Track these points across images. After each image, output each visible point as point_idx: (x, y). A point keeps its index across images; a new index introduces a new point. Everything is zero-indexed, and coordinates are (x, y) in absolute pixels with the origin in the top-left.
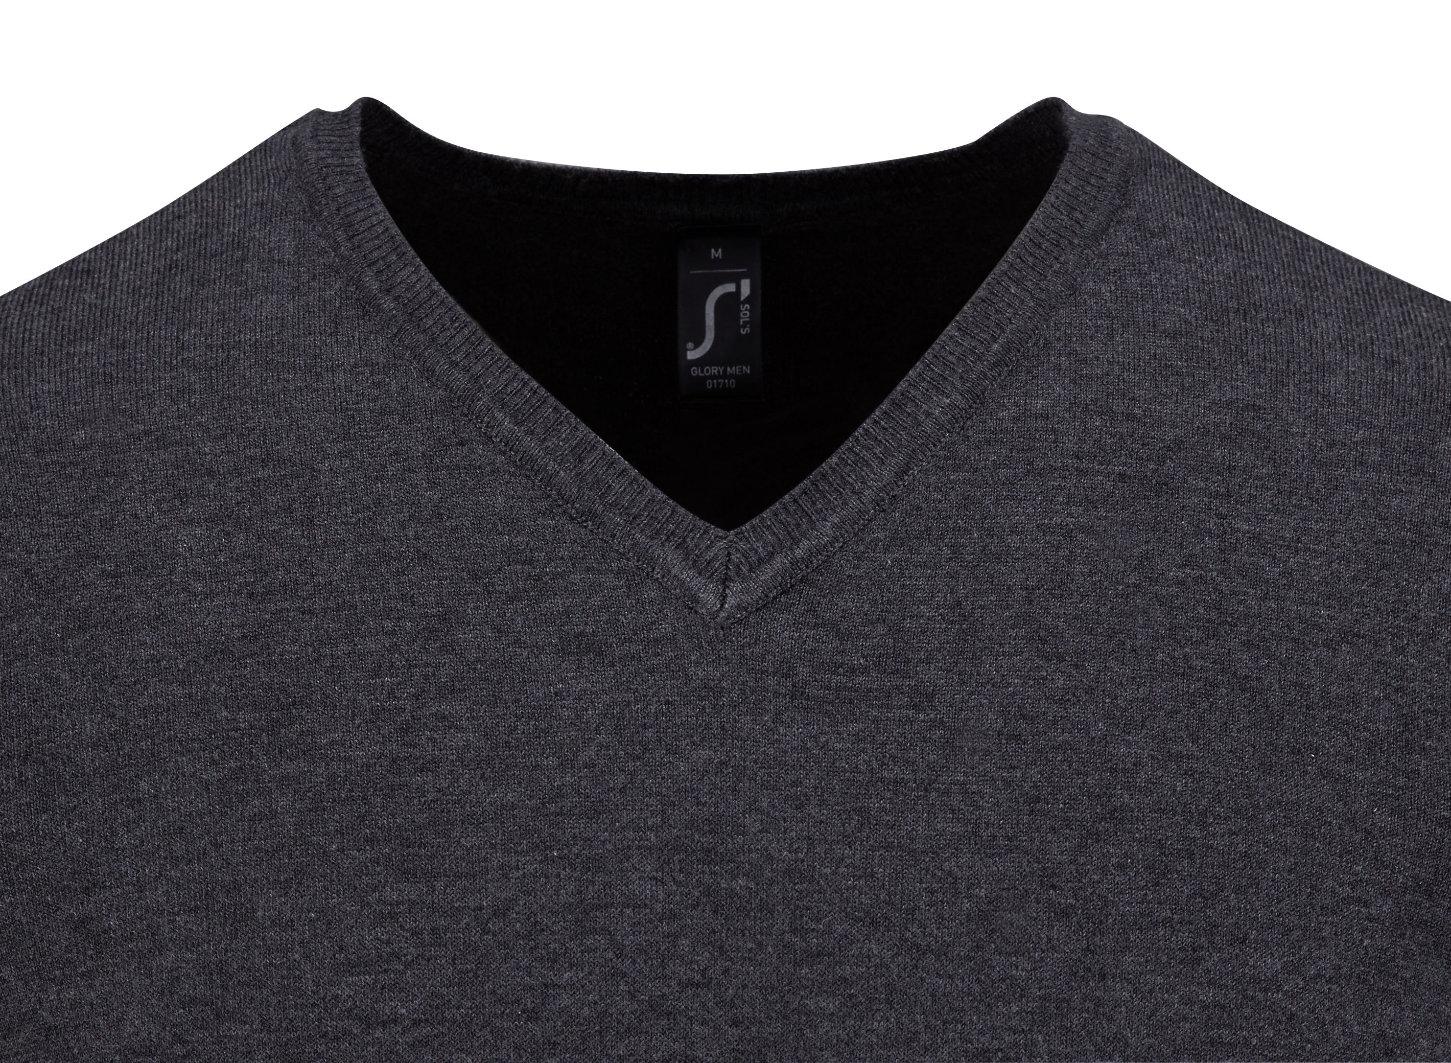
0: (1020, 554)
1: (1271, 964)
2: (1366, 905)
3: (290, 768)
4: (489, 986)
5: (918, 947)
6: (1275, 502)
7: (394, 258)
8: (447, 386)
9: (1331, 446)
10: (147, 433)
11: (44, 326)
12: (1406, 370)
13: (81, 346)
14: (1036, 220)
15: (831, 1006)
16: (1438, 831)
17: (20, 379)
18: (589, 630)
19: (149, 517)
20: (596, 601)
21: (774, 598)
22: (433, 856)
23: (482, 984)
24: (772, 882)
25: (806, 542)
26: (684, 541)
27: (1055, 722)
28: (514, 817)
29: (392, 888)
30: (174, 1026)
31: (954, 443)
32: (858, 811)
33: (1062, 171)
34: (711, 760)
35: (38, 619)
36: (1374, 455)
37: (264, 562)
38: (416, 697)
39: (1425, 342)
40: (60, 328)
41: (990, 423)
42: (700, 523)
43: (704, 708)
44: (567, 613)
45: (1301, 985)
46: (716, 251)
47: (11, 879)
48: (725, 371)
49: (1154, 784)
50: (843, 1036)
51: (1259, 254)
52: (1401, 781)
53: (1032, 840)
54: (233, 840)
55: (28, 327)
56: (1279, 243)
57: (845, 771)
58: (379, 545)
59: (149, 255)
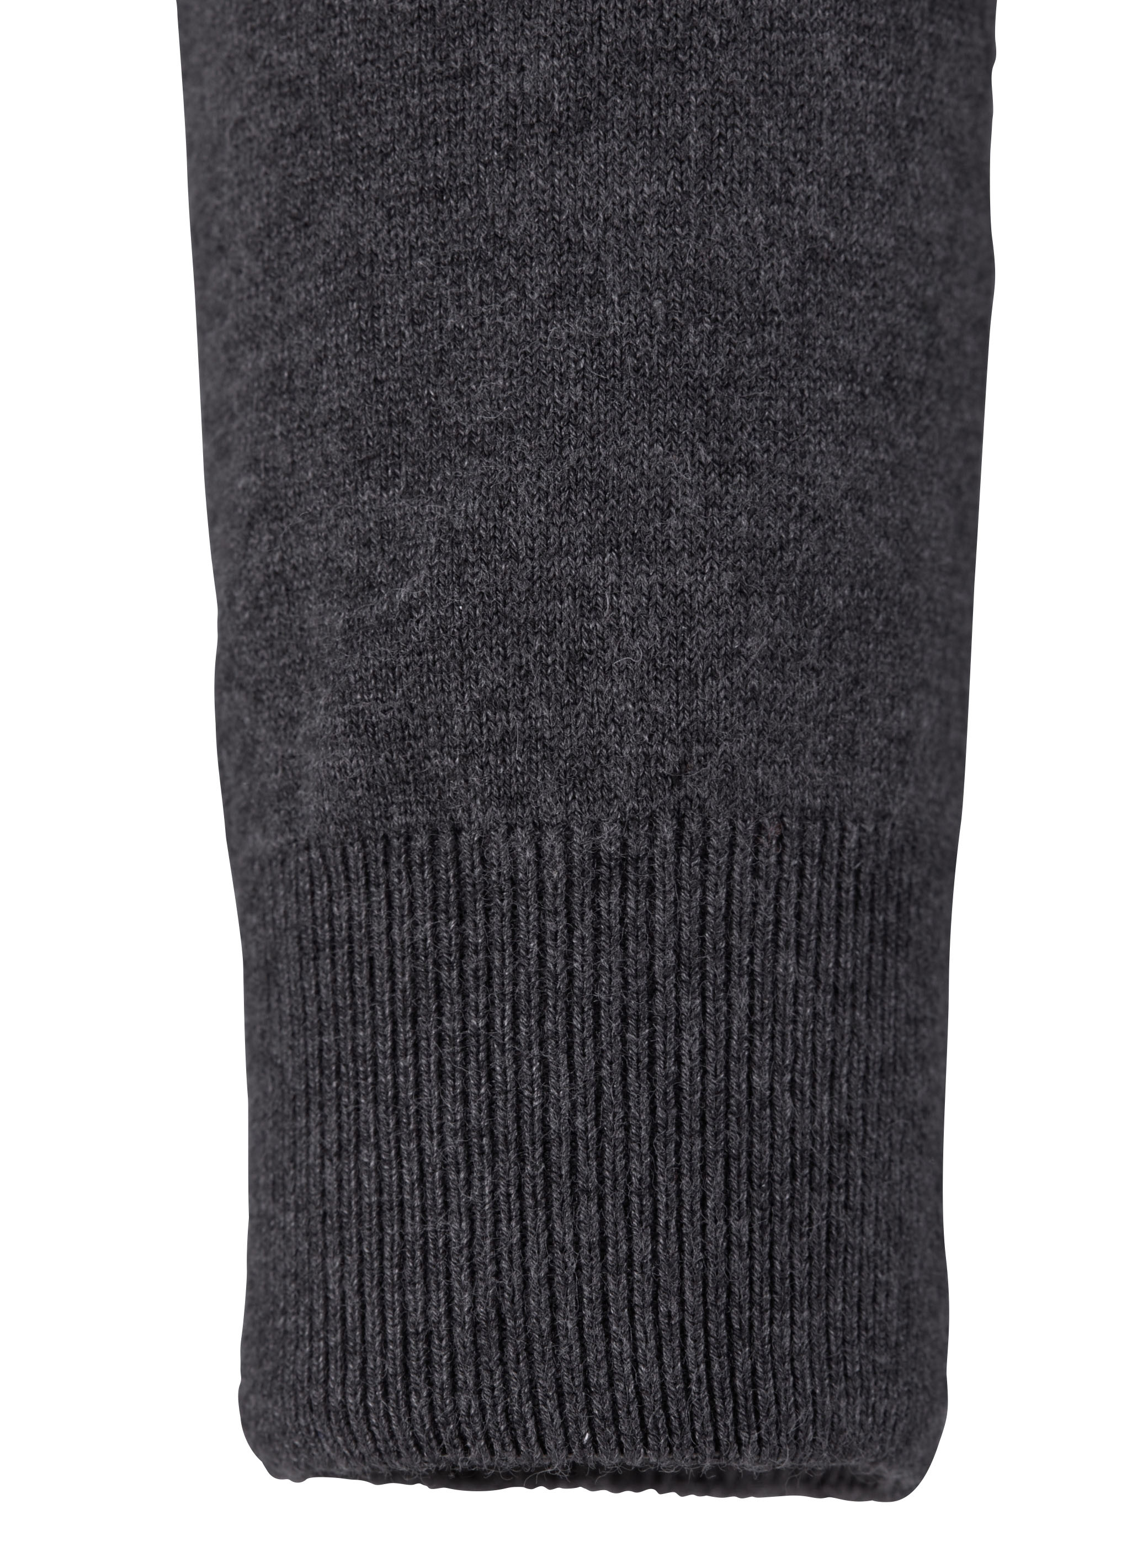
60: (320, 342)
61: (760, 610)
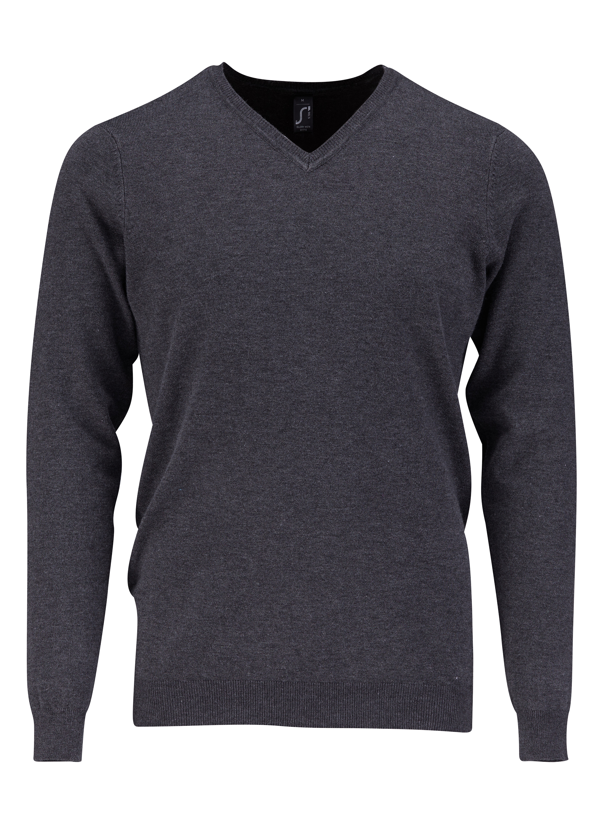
0: (373, 158)
1: (428, 246)
2: (448, 235)
3: (213, 203)
4: (258, 248)
5: (351, 240)
6: (429, 150)
7: (233, 95)
8: (246, 122)
9: (442, 138)
10: (178, 134)
11: (152, 111)
12: (459, 123)
13: (161, 115)
14: (377, 89)
15: (332, 252)
16: (465, 220)
17: (148, 123)
18: (279, 173)
19: (179, 151)
20: (280, 167)
21: (319, 167)
22: (245, 221)
23: (256, 248)
24: (319, 226)
25: (326, 155)
26: (300, 155)
27: (381, 194)
28: (263, 212)
29: (236, 228)
30: (188, 258)
31: (359, 135)
32: (338, 211)
33: (383, 78)
34: (306, 201)
35: (155, 173)
36: (452, 140)
37: (206, 160)
38: (241, 188)
39: (464, 117)
40: (156, 112)
41: (367, 131)
42: (303, 151)
43: (304, 190)
44: (274, 170)
45: (434, 251)
46: (303, 100)
47: (150, 229)
48: (304, 127)
49: (402, 207)
50: (335, 259)
51: (427, 98)
52: (457, 209)
53: (376, 218)
54: (201, 218)
55: (148, 112)
56: (431, 96)
57: (335, 203)
58: (232, 156)
59: (175, 96)
60: (40, 668)
61: (75, 692)
